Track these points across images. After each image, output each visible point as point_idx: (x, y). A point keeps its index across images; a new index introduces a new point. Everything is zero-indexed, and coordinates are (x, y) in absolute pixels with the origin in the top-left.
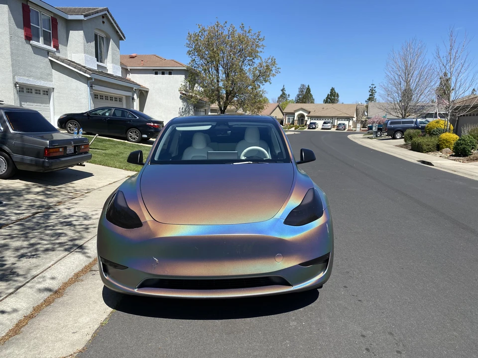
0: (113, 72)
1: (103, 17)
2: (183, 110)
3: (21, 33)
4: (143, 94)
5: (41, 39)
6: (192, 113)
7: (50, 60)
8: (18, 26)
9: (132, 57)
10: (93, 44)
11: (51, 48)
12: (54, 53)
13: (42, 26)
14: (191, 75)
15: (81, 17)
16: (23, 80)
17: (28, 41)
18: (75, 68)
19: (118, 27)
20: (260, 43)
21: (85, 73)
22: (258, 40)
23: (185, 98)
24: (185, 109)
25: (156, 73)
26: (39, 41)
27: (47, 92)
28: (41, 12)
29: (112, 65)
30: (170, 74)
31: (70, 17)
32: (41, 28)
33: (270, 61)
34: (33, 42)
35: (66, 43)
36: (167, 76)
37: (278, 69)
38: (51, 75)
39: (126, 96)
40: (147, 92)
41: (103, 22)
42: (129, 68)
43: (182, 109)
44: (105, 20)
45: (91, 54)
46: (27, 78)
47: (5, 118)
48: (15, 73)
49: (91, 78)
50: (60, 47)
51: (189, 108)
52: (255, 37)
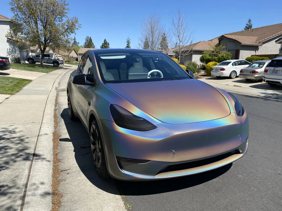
2: (11, 51)
6: (17, 52)
14: (15, 26)
20: (66, 7)
22: (64, 5)
23: (10, 41)
24: (12, 50)
33: (74, 19)
37: (80, 25)
43: (10, 49)
51: (15, 49)
52: (62, 3)
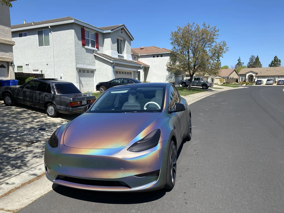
0: (127, 58)
1: (122, 29)
2: (168, 77)
3: (80, 43)
4: (146, 69)
5: (90, 45)
6: (173, 78)
7: (95, 55)
8: (79, 39)
9: (142, 49)
10: (116, 44)
11: (95, 49)
12: (96, 51)
13: (90, 37)
14: (173, 56)
15: (110, 31)
16: (81, 66)
17: (83, 46)
18: (106, 58)
19: (130, 34)
20: (216, 33)
21: (110, 60)
22: (214, 32)
23: (169, 69)
24: (170, 76)
25: (154, 57)
26: (89, 46)
27: (93, 71)
28: (90, 31)
29: (126, 54)
30: (161, 56)
31: (105, 32)
32: (90, 39)
33: (222, 43)
34: (86, 47)
35: (102, 46)
36: (160, 58)
37: (227, 48)
38: (95, 63)
39: (134, 71)
40: (149, 68)
41: (122, 32)
42: (139, 55)
43: (168, 76)
44: (123, 31)
45: (115, 50)
46: (83, 65)
47: (55, 87)
48: (77, 63)
49: (113, 63)
50: (100, 47)
51: (172, 75)
52: (212, 30)
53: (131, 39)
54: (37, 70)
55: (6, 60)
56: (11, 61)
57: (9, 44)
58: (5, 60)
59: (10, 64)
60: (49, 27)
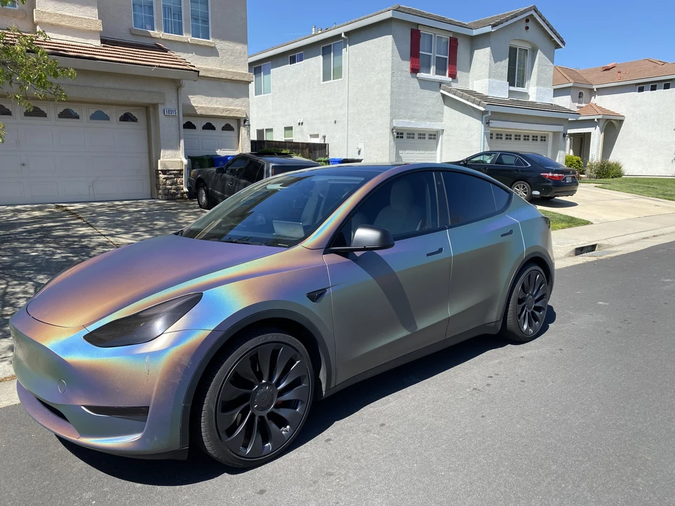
0: (537, 98)
1: (527, 21)
3: (407, 65)
4: (612, 126)
5: (433, 68)
7: (443, 96)
8: (403, 58)
9: (607, 69)
10: (506, 62)
11: (447, 78)
12: (449, 84)
13: (434, 50)
15: (488, 29)
16: (404, 123)
17: (414, 75)
18: (467, 100)
19: (552, 29)
21: (479, 105)
25: (641, 90)
26: (429, 72)
27: (434, 136)
28: (435, 34)
29: (536, 88)
30: (667, 87)
31: (475, 32)
32: (434, 55)
34: (421, 75)
35: (468, 69)
36: (660, 92)
38: (442, 113)
39: (554, 133)
40: (621, 122)
41: (527, 28)
42: (595, 87)
44: (530, 24)
45: (500, 77)
46: (407, 121)
47: (270, 172)
48: (393, 116)
49: (485, 112)
50: (459, 74)
53: (554, 42)
54: (317, 136)
55: (235, 115)
56: (245, 116)
57: (242, 79)
58: (231, 115)
59: (242, 123)
60: (343, 35)
